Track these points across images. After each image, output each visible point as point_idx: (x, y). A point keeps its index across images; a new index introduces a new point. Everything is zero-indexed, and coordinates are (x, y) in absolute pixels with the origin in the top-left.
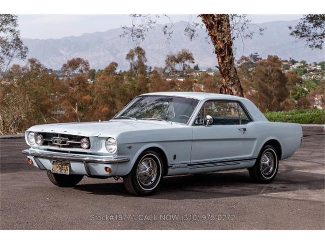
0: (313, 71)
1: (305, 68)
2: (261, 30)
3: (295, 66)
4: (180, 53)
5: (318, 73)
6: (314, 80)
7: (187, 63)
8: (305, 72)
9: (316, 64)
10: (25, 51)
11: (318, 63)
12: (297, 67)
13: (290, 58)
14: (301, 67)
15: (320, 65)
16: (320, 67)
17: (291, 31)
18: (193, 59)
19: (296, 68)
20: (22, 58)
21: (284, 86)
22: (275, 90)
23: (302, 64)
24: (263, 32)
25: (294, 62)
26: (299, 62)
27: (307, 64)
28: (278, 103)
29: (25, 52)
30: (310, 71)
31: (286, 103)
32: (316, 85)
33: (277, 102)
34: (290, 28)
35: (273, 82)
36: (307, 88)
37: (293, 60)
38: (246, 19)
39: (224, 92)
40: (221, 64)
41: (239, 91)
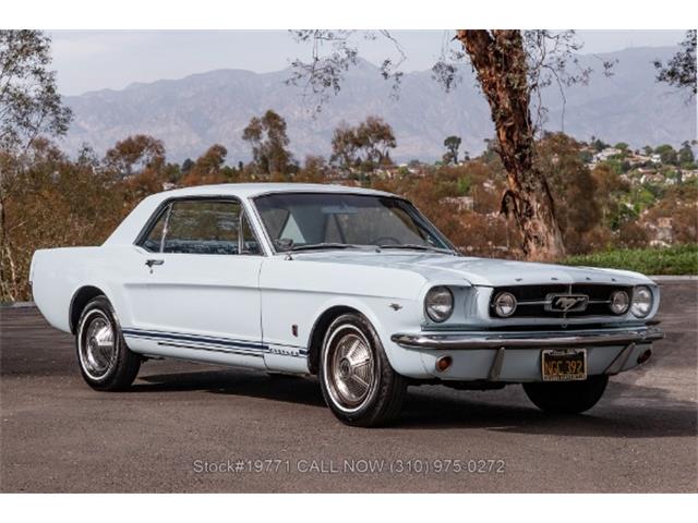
0: (643, 166)
1: (626, 159)
2: (607, 65)
3: (604, 155)
4: (362, 125)
5: (654, 170)
6: (646, 186)
7: (380, 146)
8: (626, 168)
9: (649, 151)
10: (65, 117)
11: (654, 148)
12: (608, 157)
13: (593, 138)
14: (618, 156)
15: (657, 152)
16: (658, 156)
17: (658, 72)
18: (393, 139)
19: (605, 159)
20: (58, 132)
21: (590, 198)
22: (570, 206)
23: (620, 151)
25: (600, 147)
26: (613, 145)
27: (630, 152)
28: (577, 235)
29: (65, 121)
30: (637, 166)
31: (594, 235)
32: (652, 196)
33: (576, 233)
34: (657, 64)
35: (566, 188)
36: (632, 203)
37: (599, 141)
38: (570, 44)
39: (511, 206)
40: (504, 144)
41: (545, 204)
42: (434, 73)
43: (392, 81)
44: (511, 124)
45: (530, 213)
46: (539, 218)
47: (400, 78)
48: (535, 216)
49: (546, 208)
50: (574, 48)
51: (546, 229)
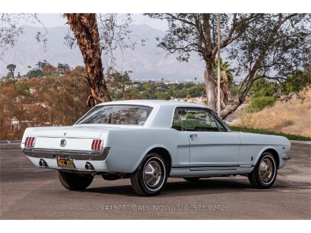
2: (142, 41)
17: (158, 43)
24: (144, 43)
34: (157, 39)
38: (126, 30)
39: (92, 103)
40: (90, 74)
42: (65, 41)
43: (42, 43)
44: (93, 65)
47: (46, 42)
50: (128, 32)
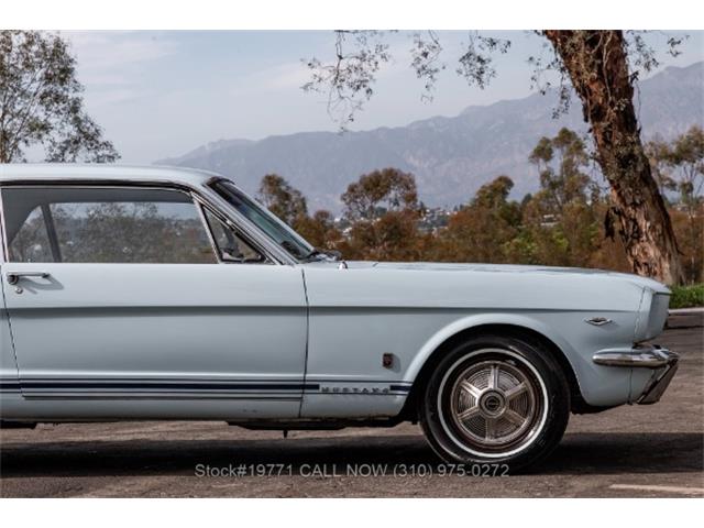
2: (673, 43)
24: (677, 48)
39: (617, 226)
41: (657, 222)
42: (460, 66)
45: (638, 234)
46: (648, 240)
48: (644, 238)
49: (659, 227)
51: (658, 254)
